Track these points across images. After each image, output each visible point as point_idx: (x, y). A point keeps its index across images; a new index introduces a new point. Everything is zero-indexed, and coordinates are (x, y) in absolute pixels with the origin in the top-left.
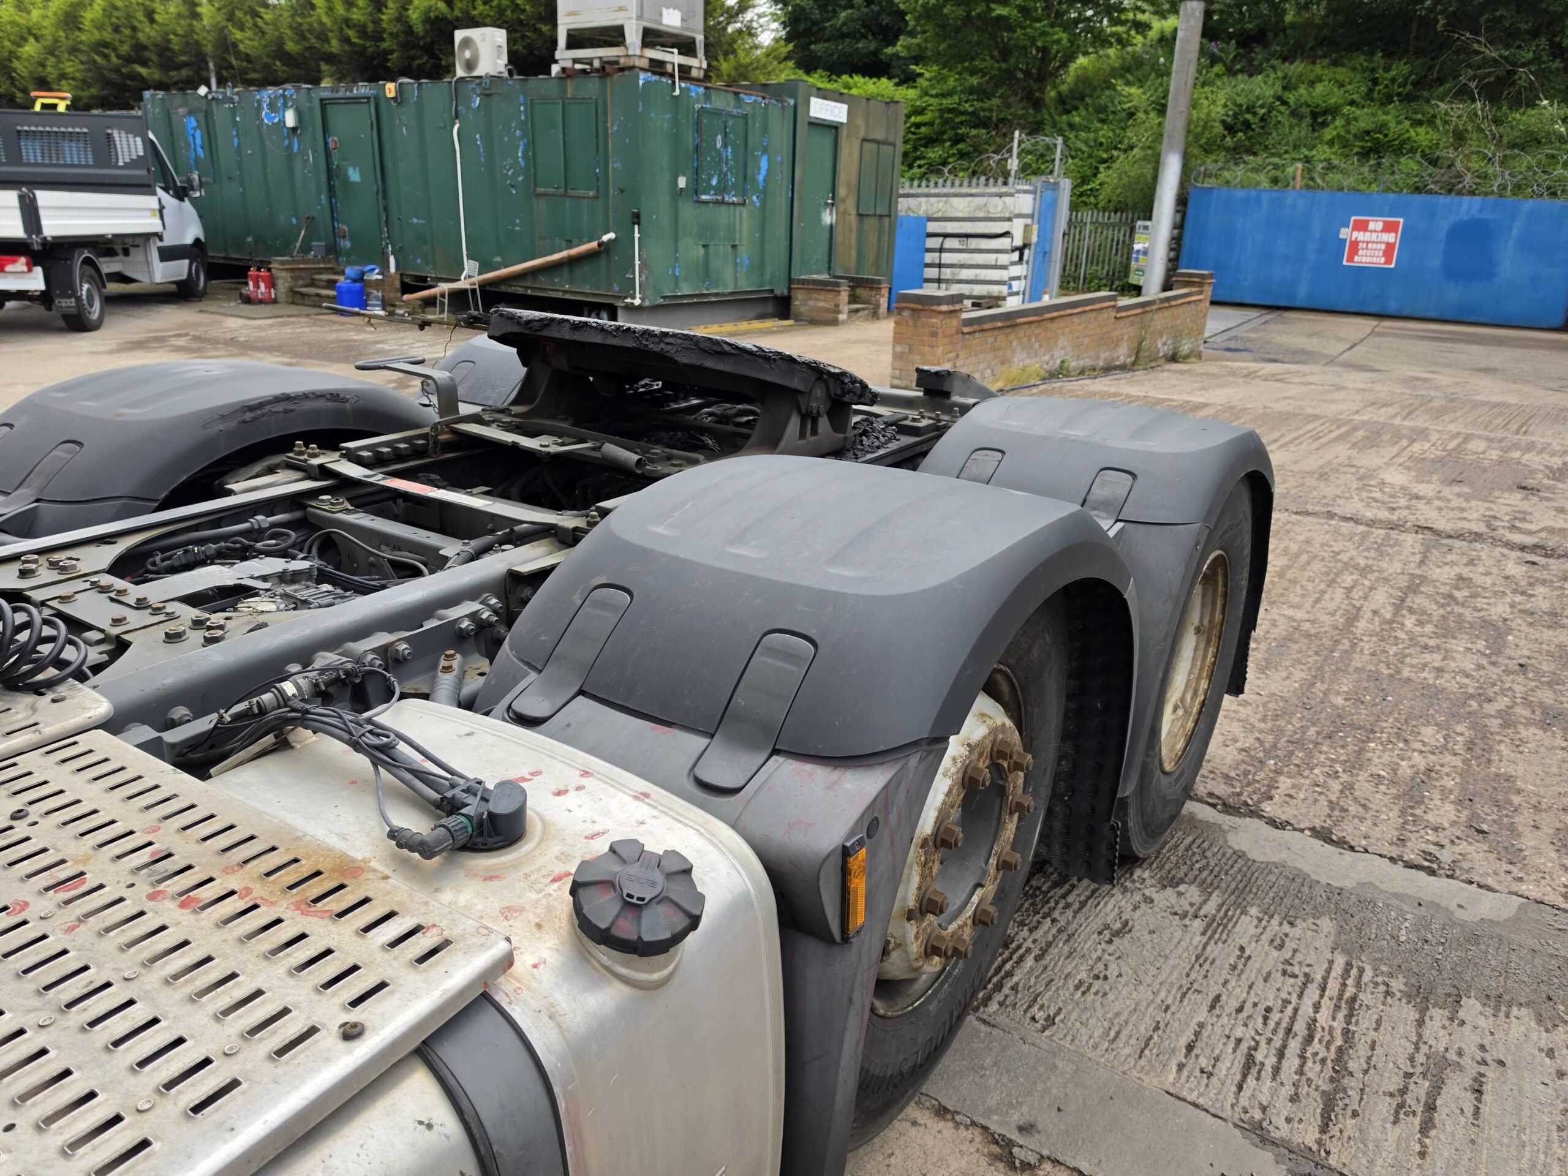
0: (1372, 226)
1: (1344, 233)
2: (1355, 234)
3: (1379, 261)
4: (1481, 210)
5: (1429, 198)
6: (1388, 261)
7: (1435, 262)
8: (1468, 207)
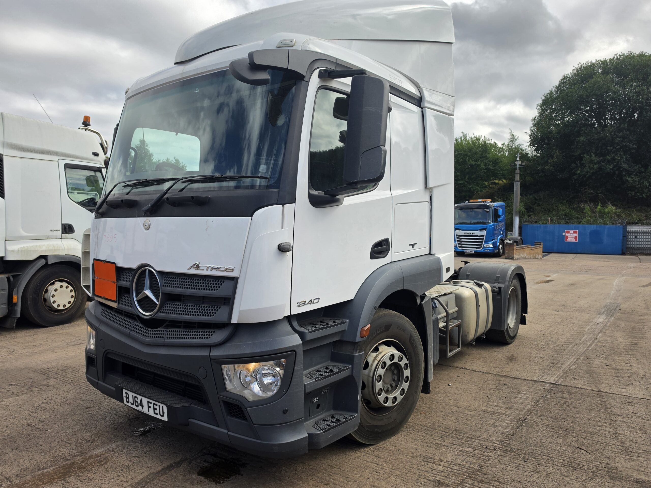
0: (570, 232)
1: (564, 234)
2: (567, 234)
3: (574, 240)
4: (597, 228)
5: (583, 225)
6: (576, 240)
7: (588, 240)
8: (593, 227)
